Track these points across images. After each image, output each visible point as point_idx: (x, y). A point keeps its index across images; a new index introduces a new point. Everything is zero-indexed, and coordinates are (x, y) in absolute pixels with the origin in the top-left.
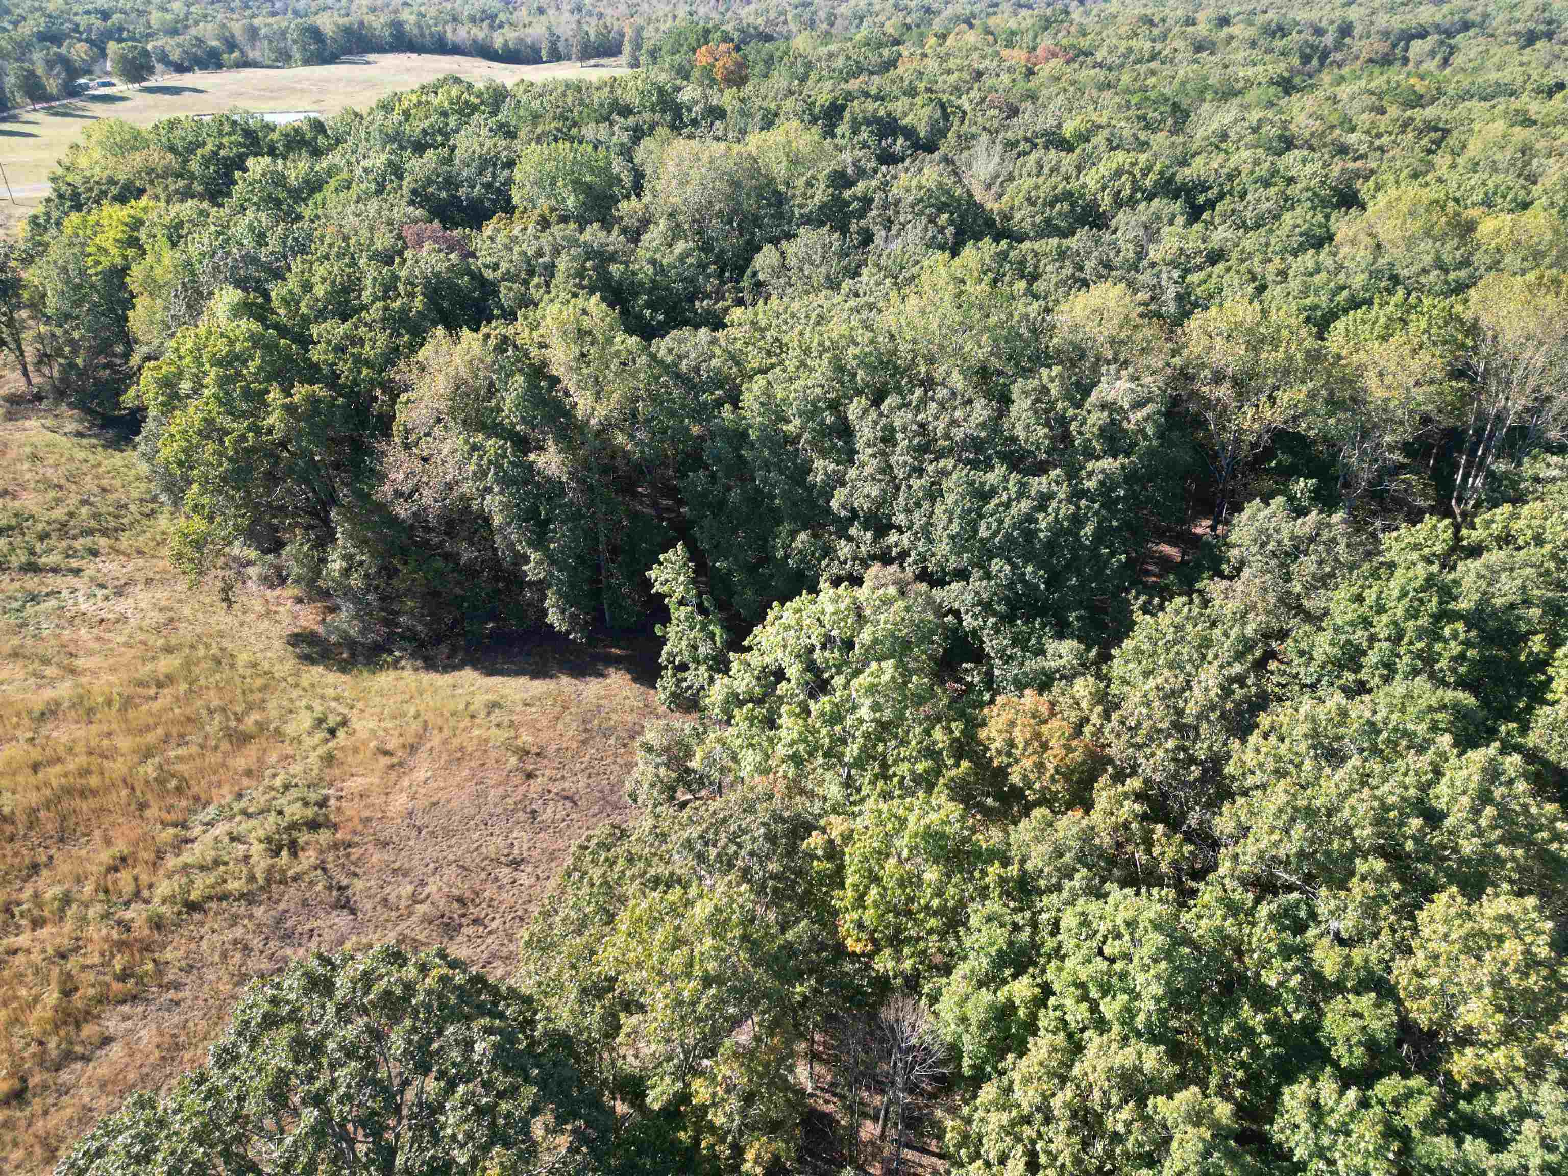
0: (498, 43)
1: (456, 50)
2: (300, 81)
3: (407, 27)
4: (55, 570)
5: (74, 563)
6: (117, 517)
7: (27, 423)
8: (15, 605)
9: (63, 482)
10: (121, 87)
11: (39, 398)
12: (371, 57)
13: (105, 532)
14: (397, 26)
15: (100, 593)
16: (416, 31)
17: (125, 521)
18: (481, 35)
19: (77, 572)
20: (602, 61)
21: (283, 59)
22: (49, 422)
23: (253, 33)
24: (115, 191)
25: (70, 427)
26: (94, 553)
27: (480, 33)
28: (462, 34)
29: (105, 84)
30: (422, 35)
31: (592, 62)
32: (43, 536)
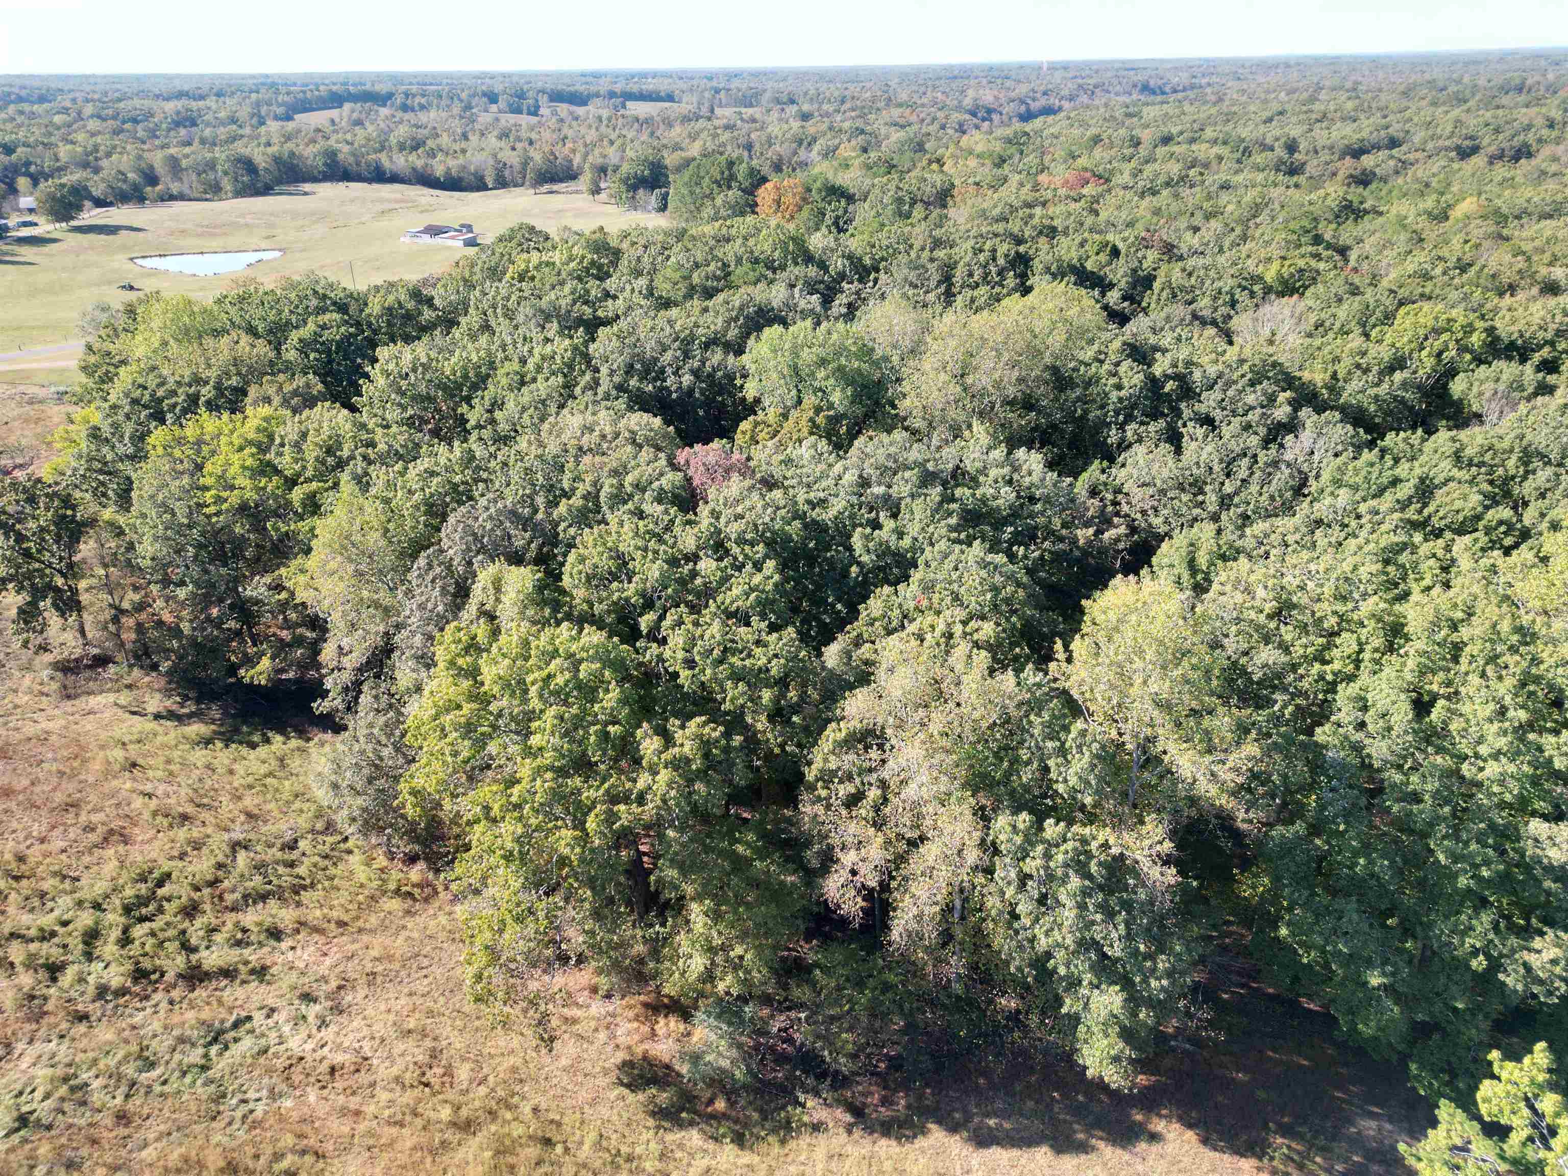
0: (439, 171)
1: (395, 179)
2: (243, 215)
3: (341, 157)
4: (228, 973)
5: (253, 956)
6: (291, 865)
7: (94, 701)
8: (195, 1056)
9: (190, 809)
10: (45, 227)
11: (102, 661)
12: (307, 187)
13: (279, 894)
14: (331, 155)
15: (313, 1011)
16: (351, 160)
17: (302, 870)
18: (419, 163)
19: (261, 973)
20: (555, 187)
21: (213, 190)
22: (124, 698)
23: (174, 165)
24: (207, 392)
25: (154, 703)
26: (275, 934)
27: (417, 160)
28: (400, 162)
29: (26, 224)
30: (358, 164)
31: (546, 187)
32: (191, 911)
